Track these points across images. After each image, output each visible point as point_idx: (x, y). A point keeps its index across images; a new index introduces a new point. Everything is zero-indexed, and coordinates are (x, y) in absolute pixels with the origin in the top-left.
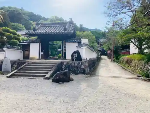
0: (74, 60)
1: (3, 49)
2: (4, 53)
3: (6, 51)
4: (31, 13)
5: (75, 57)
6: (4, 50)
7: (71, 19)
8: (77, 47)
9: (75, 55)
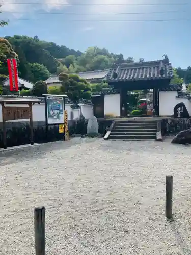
0: (179, 116)
1: (79, 104)
2: (80, 109)
3: (82, 106)
4: (51, 43)
5: (179, 112)
6: (79, 106)
7: (166, 56)
8: (176, 97)
9: (179, 108)
